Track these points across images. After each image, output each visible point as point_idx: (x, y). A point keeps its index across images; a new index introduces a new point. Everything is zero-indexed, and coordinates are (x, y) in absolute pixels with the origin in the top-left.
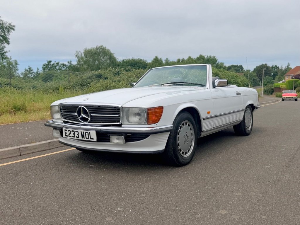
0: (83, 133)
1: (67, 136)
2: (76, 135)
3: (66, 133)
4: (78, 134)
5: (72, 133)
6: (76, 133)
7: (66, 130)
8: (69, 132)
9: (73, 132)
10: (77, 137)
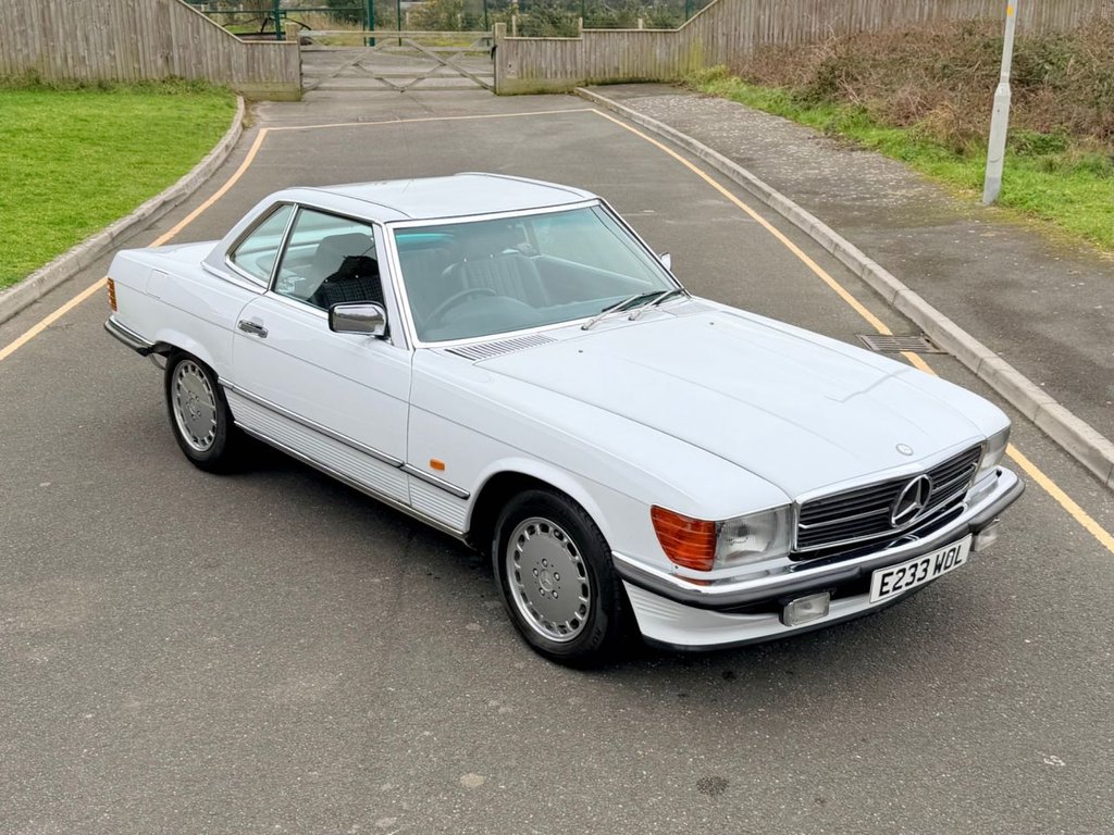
0: (940, 559)
1: (888, 592)
2: (920, 574)
3: (884, 584)
4: (925, 570)
5: (909, 573)
6: (920, 568)
7: (891, 574)
8: (901, 574)
9: (913, 570)
10: (919, 579)
